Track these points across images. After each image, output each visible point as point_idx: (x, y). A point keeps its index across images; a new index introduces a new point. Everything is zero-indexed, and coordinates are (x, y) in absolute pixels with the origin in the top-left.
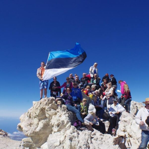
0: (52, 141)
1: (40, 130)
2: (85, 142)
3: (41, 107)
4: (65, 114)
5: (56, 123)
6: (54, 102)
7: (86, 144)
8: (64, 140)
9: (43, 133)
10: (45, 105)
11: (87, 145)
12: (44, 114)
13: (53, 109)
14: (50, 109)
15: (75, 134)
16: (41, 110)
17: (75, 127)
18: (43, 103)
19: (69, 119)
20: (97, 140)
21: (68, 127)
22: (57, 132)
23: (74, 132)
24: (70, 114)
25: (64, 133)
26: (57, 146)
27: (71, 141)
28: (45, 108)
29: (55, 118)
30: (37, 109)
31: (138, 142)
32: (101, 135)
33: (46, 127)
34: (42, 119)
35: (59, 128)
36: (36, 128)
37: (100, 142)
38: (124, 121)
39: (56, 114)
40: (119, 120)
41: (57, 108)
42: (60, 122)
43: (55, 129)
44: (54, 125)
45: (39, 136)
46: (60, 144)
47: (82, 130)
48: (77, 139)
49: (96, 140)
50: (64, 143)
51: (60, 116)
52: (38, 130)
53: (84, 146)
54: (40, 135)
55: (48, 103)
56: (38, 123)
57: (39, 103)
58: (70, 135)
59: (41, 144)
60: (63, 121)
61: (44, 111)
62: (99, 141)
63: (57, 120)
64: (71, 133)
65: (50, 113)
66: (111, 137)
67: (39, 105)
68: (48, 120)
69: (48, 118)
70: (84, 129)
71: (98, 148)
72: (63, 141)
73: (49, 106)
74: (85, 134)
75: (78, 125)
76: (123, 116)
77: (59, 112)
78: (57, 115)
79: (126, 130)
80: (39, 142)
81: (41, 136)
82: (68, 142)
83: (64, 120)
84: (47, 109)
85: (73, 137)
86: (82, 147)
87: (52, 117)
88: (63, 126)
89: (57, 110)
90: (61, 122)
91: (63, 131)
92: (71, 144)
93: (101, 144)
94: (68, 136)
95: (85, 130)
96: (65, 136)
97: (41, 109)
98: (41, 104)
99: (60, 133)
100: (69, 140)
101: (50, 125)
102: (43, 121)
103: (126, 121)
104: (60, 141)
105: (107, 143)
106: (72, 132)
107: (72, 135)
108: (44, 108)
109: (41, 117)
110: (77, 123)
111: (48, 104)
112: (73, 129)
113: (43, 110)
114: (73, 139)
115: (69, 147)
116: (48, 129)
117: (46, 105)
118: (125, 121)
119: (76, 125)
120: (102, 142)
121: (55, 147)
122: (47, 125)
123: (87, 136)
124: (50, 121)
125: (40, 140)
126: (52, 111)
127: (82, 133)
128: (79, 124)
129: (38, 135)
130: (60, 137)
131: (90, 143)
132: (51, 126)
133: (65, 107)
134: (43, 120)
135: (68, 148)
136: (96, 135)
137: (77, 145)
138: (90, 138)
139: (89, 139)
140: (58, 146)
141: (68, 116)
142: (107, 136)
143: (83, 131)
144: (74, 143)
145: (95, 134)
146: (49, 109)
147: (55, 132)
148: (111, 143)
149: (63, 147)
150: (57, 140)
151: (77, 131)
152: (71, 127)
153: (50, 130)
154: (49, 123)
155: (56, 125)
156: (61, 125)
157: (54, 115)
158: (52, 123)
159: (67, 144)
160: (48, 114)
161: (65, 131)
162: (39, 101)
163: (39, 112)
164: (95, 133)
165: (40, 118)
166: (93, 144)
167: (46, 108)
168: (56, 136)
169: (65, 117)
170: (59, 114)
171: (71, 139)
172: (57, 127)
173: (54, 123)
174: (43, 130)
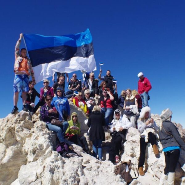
0: (25, 174)
1: (9, 161)
2: (72, 174)
3: (9, 127)
4: (44, 134)
5: (31, 148)
6: (27, 118)
7: (74, 176)
8: (43, 173)
9: (14, 165)
10: (14, 123)
11: (75, 178)
12: (13, 136)
13: (27, 128)
14: (22, 129)
15: (59, 163)
16: (8, 131)
17: (59, 152)
18: (11, 120)
19: (49, 142)
20: (91, 170)
21: (48, 153)
22: (33, 161)
23: (57, 160)
24: (51, 134)
25: (42, 162)
26: (32, 182)
27: (53, 173)
28: (14, 127)
29: (30, 141)
30: (3, 129)
31: (152, 169)
32: (97, 162)
33: (17, 156)
34: (10, 144)
35: (35, 155)
36: (3, 158)
37: (96, 173)
38: (131, 141)
39: (30, 135)
40: (125, 141)
41: (32, 126)
42: (36, 147)
43: (30, 158)
44: (28, 151)
45: (8, 170)
46: (37, 178)
47: (69, 157)
48: (62, 170)
49: (89, 169)
50: (42, 177)
51: (37, 138)
52: (5, 160)
53: (71, 178)
54: (8, 168)
55: (19, 119)
56: (6, 150)
57: (6, 121)
58: (51, 165)
59: (11, 181)
60: (41, 146)
61: (13, 132)
62: (94, 170)
63: (32, 144)
64: (53, 162)
65: (22, 134)
66: (111, 165)
67: (5, 124)
68: (20, 145)
69: (20, 141)
70: (73, 155)
71: (92, 180)
72: (41, 174)
73: (20, 125)
74: (73, 162)
75: (63, 149)
76: (130, 135)
77: (35, 132)
78: (32, 137)
79: (134, 154)
80: (9, 179)
81: (10, 169)
82: (47, 175)
83: (43, 143)
84: (18, 129)
85: (56, 167)
86: (68, 181)
87: (25, 141)
88: (41, 153)
89: (32, 130)
90: (38, 147)
91: (40, 159)
92: (52, 177)
93: (97, 176)
94: (47, 166)
95: (73, 157)
96: (44, 167)
97: (8, 129)
98: (7, 121)
99: (37, 163)
100: (50, 171)
101: (23, 152)
102: (12, 147)
103: (135, 141)
104: (37, 174)
105: (106, 173)
106: (54, 160)
107: (54, 164)
108: (12, 128)
109: (9, 142)
110: (62, 147)
111: (18, 121)
112: (55, 156)
113: (11, 131)
114: (56, 171)
115: (50, 182)
116: (21, 158)
117: (16, 123)
118: (133, 142)
119: (60, 150)
120: (98, 172)
121: (30, 183)
122: (18, 153)
123: (76, 164)
124: (23, 147)
125: (10, 176)
126: (26, 131)
127: (69, 161)
128: (64, 147)
129: (6, 168)
130: (36, 168)
131: (81, 174)
132: (25, 154)
133: (45, 125)
134: (12, 145)
135: (48, 183)
136: (90, 163)
137: (61, 179)
138: (81, 168)
139: (79, 169)
140: (34, 182)
141: (48, 138)
142: (105, 164)
143: (71, 158)
144: (57, 176)
145: (88, 162)
146: (20, 128)
147: (30, 162)
148: (111, 173)
149: (40, 182)
150: (32, 173)
151: (61, 159)
152: (52, 152)
153: (23, 161)
154: (22, 149)
155: (31, 151)
156: (38, 151)
157: (28, 137)
158: (25, 150)
159: (46, 178)
160: (20, 137)
161: (43, 159)
162: (5, 117)
163: (6, 134)
164: (89, 160)
165: (7, 142)
166: (85, 175)
167: (16, 128)
168: (31, 168)
169: (44, 139)
170: (35, 135)
171: (52, 171)
172: (32, 154)
173: (28, 149)
174: (13, 161)
